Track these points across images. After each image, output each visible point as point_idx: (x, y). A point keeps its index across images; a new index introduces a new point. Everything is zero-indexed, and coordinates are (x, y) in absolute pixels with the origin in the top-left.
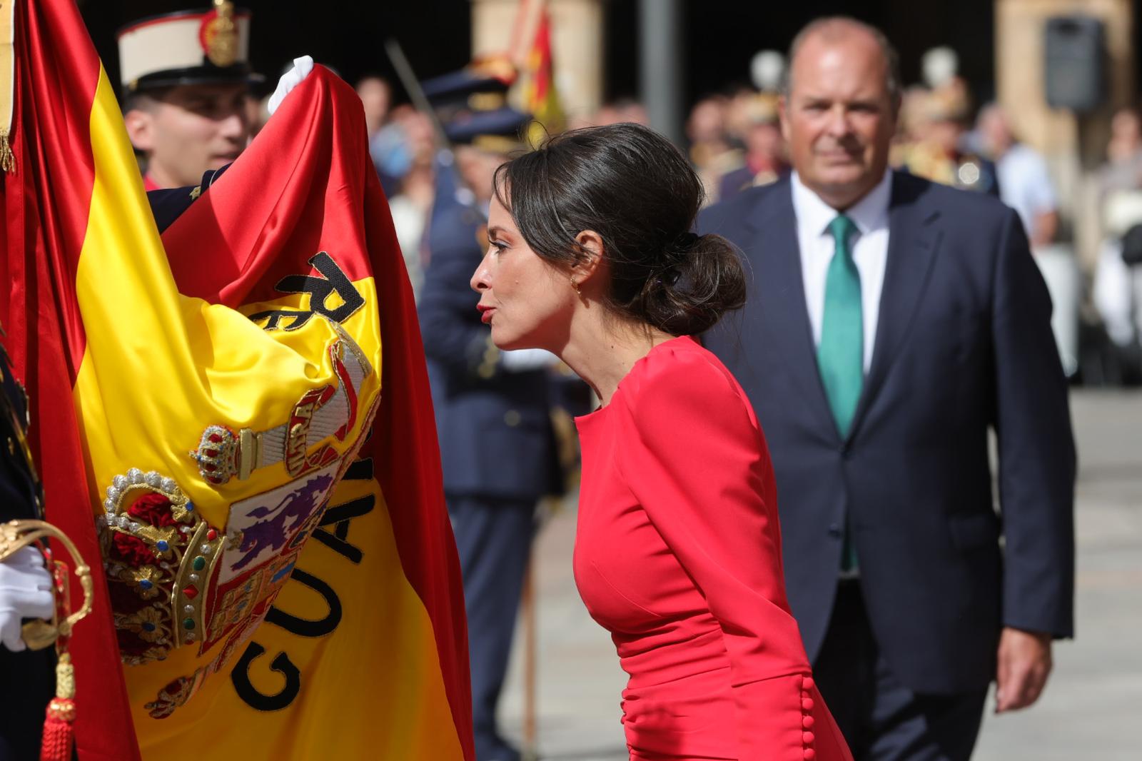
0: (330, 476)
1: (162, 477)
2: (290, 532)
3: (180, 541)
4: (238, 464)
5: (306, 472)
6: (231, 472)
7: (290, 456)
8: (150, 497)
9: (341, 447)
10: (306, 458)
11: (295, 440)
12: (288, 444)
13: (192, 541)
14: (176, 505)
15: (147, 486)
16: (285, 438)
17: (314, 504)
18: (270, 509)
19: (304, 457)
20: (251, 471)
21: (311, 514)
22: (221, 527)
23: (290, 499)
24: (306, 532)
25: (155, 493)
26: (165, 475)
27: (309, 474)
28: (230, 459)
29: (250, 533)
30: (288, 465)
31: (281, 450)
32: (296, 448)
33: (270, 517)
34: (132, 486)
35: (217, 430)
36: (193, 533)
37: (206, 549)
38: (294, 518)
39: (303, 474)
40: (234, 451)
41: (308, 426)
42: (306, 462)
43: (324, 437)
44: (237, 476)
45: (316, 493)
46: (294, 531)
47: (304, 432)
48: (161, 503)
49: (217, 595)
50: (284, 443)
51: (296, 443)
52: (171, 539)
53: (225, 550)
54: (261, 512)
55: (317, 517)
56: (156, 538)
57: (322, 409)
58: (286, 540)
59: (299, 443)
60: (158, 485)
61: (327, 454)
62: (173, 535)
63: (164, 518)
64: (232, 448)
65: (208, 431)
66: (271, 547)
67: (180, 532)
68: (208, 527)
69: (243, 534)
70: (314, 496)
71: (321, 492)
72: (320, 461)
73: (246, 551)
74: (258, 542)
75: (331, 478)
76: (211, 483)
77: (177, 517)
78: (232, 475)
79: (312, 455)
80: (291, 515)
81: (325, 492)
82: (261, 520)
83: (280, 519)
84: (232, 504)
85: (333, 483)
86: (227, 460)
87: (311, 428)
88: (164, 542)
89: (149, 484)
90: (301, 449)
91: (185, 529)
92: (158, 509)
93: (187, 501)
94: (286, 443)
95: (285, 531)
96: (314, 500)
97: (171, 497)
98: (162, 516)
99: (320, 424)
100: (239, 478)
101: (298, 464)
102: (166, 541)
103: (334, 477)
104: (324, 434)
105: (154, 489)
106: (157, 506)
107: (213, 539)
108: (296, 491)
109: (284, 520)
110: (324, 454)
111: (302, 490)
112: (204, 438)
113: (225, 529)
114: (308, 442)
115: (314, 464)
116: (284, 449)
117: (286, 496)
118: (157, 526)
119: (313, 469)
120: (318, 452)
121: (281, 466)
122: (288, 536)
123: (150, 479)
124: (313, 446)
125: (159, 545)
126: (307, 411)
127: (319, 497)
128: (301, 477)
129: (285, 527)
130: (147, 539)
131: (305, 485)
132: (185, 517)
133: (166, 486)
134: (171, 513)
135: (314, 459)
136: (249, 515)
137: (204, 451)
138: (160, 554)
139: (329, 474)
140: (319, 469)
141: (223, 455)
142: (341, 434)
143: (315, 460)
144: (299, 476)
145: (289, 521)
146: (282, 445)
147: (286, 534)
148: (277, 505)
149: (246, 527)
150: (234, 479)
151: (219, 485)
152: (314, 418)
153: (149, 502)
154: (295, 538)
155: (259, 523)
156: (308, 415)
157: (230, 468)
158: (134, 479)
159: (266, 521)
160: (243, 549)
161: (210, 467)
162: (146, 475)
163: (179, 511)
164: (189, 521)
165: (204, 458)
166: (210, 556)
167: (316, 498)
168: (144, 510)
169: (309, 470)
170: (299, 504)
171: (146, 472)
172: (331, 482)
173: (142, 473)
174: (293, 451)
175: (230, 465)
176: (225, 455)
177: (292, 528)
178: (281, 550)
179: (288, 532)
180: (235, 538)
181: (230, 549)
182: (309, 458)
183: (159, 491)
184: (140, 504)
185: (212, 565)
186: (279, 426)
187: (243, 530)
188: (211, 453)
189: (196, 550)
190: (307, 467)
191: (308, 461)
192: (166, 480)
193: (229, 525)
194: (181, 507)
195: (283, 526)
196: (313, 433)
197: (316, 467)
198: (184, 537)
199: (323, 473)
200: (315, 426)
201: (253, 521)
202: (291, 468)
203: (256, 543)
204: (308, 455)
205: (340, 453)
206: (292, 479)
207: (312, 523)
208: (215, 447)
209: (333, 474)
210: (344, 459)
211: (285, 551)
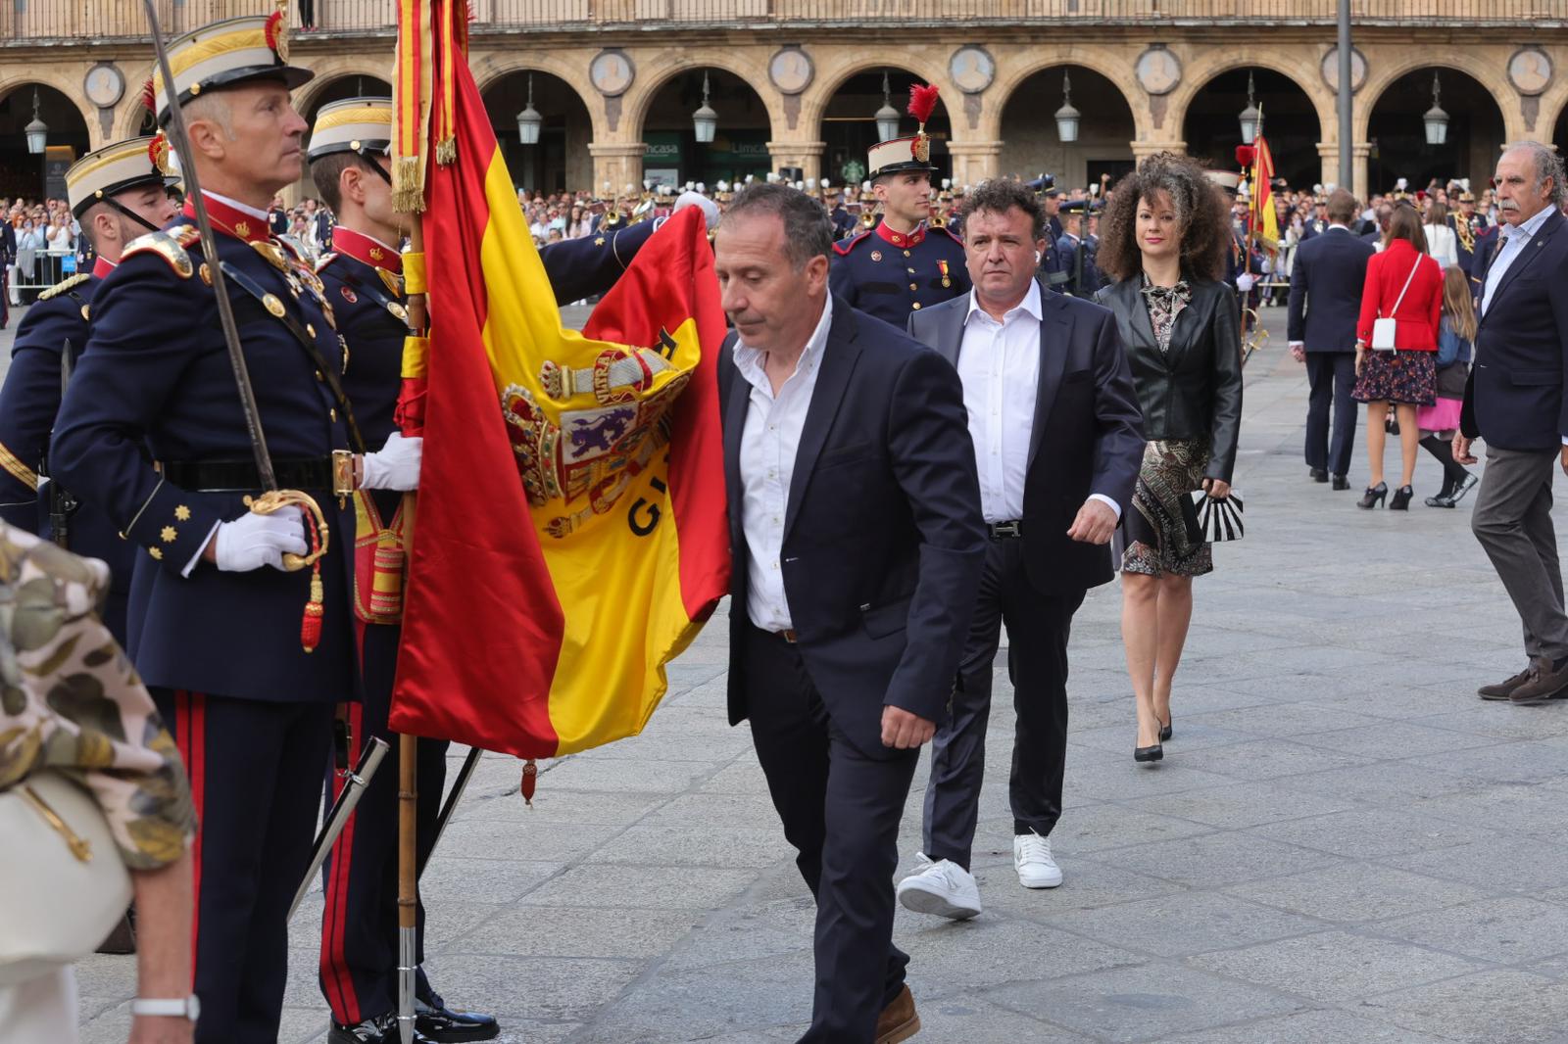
1: (526, 391)
2: (612, 441)
3: (537, 430)
4: (562, 386)
5: (612, 403)
6: (558, 391)
7: (596, 389)
8: (521, 402)
9: (638, 395)
10: (611, 394)
11: (598, 379)
12: (594, 380)
13: (542, 431)
14: (533, 408)
15: (519, 395)
17: (626, 426)
18: (590, 422)
19: (607, 393)
20: (571, 394)
21: (626, 432)
22: (556, 425)
23: (603, 420)
24: (628, 444)
25: (522, 399)
27: (614, 405)
28: (556, 382)
29: (579, 435)
30: (596, 396)
32: (600, 385)
33: (592, 427)
35: (548, 363)
36: (542, 426)
37: (549, 438)
38: (612, 433)
39: (609, 403)
40: (558, 378)
41: (607, 371)
42: (610, 397)
44: (562, 394)
45: (624, 420)
46: (614, 441)
47: (606, 375)
49: (564, 471)
51: (599, 381)
53: (564, 441)
54: (582, 422)
55: (635, 436)
56: (526, 427)
58: (608, 444)
59: (603, 382)
61: (629, 397)
62: (533, 427)
64: (557, 375)
65: (543, 363)
66: (599, 447)
67: (535, 425)
68: (549, 423)
69: (573, 434)
70: (624, 424)
71: (628, 420)
72: (622, 399)
73: (579, 445)
74: (588, 442)
75: (635, 413)
78: (559, 393)
79: (615, 393)
80: (608, 429)
81: (632, 423)
82: (585, 427)
83: (600, 430)
84: (561, 412)
85: (639, 417)
90: (604, 386)
91: (538, 423)
92: (525, 409)
93: (538, 406)
95: (607, 440)
97: (530, 403)
98: (527, 414)
101: (604, 396)
103: (637, 413)
106: (524, 407)
107: (552, 431)
108: (607, 415)
109: (603, 431)
110: (624, 395)
111: (611, 415)
113: (559, 427)
115: (617, 399)
117: (600, 416)
118: (525, 420)
119: (616, 402)
123: (521, 391)
124: (615, 387)
126: (605, 361)
127: (630, 425)
128: (609, 406)
129: (606, 437)
130: (522, 427)
131: (614, 411)
132: (538, 415)
133: (528, 396)
134: (531, 412)
136: (574, 422)
137: (542, 375)
139: (632, 410)
140: (621, 404)
141: (552, 379)
142: (638, 387)
144: (606, 405)
145: (608, 434)
148: (594, 420)
149: (574, 430)
150: (562, 397)
151: (552, 396)
153: (520, 404)
154: (619, 445)
155: (583, 429)
156: (607, 364)
157: (557, 388)
158: (514, 390)
159: (588, 429)
160: (575, 443)
162: (518, 387)
164: (539, 418)
165: (543, 380)
166: (552, 441)
168: (519, 409)
170: (613, 423)
172: (635, 417)
174: (597, 386)
177: (612, 438)
178: (609, 450)
179: (610, 442)
180: (569, 435)
183: (525, 398)
185: (554, 448)
188: (547, 377)
189: (544, 438)
190: (610, 400)
191: (612, 397)
192: (528, 393)
193: (562, 425)
195: (604, 435)
197: (618, 401)
198: (538, 428)
199: (628, 407)
201: (577, 427)
202: (599, 398)
203: (586, 443)
206: (600, 405)
207: (631, 439)
208: (547, 373)
209: (636, 410)
210: (641, 403)
211: (613, 453)
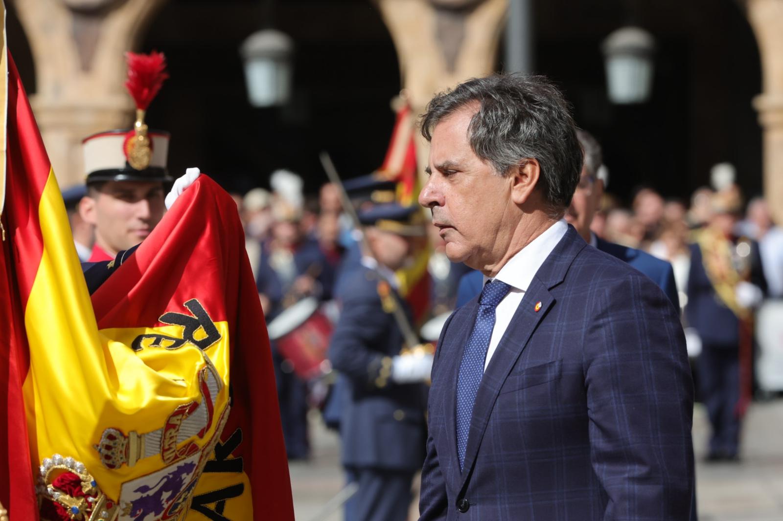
0: (194, 463)
1: (75, 461)
2: (167, 503)
3: (87, 508)
4: (127, 454)
5: (176, 460)
6: (122, 461)
7: (164, 450)
8: (67, 475)
9: (201, 443)
10: (176, 451)
11: (168, 440)
12: (164, 442)
13: (95, 508)
14: (85, 482)
15: (65, 468)
16: (161, 438)
17: (184, 482)
18: (151, 487)
19: (174, 451)
20: (137, 461)
21: (182, 490)
22: (115, 499)
23: (165, 480)
24: (179, 503)
25: (70, 472)
26: (77, 460)
27: (178, 462)
28: (121, 452)
29: (137, 504)
30: (163, 457)
31: (158, 446)
32: (169, 445)
33: (151, 493)
34: (56, 467)
35: (113, 432)
36: (96, 502)
37: (105, 515)
38: (169, 494)
39: (173, 462)
40: (125, 447)
41: (178, 430)
42: (176, 455)
43: (189, 437)
44: (127, 463)
45: (184, 476)
46: (170, 502)
47: (175, 434)
48: (74, 479)
50: (160, 441)
51: (169, 441)
52: (80, 507)
53: (119, 516)
54: (144, 489)
55: (187, 493)
56: (71, 504)
57: (189, 418)
58: (164, 509)
59: (171, 441)
60: (72, 467)
61: (192, 448)
62: (82, 503)
63: (76, 490)
64: (123, 445)
65: (106, 432)
66: (152, 514)
67: (87, 501)
68: (107, 498)
69: (132, 505)
70: (183, 478)
71: (188, 474)
72: (186, 453)
73: (135, 516)
74: (143, 510)
75: (195, 465)
76: (108, 468)
77: (85, 490)
78: (123, 463)
79: (180, 449)
80: (167, 491)
81: (191, 474)
82: (145, 495)
83: (159, 494)
84: (123, 484)
85: (197, 468)
86: (119, 453)
87: (180, 431)
88: (76, 508)
89: (67, 466)
90: (173, 446)
91: (91, 499)
92: (72, 484)
93: (92, 480)
94: (162, 442)
95: (163, 502)
96: (183, 481)
97: (81, 476)
98: (75, 488)
99: (186, 428)
100: (128, 465)
101: (170, 455)
102: (78, 507)
103: (197, 464)
104: (189, 435)
105: (70, 469)
106: (72, 481)
107: (109, 507)
108: (169, 474)
109: (161, 494)
110: (189, 448)
111: (174, 473)
112: (103, 437)
113: (119, 501)
114: (178, 441)
115: (182, 455)
116: (160, 445)
117: (161, 477)
118: (72, 496)
119: (180, 458)
120: (184, 446)
121: (158, 457)
122: (166, 506)
123: (68, 462)
124: (181, 443)
125: (73, 509)
126: (178, 420)
127: (187, 478)
128: (173, 464)
129: (163, 500)
130: (65, 505)
131: (176, 469)
132: (90, 491)
133: (78, 468)
134: (81, 487)
135: (182, 451)
136: (136, 491)
137: (103, 445)
138: (73, 516)
139: (192, 462)
140: (185, 458)
141: (116, 449)
142: (201, 435)
143: (182, 453)
144: (171, 463)
145: (166, 495)
146: (159, 443)
147: (163, 504)
148: (156, 484)
149: (134, 500)
150: (125, 466)
151: (113, 470)
152: (182, 424)
153: (65, 478)
154: (171, 508)
155: (143, 496)
156: (178, 423)
157: (121, 458)
158: (56, 462)
159: (148, 495)
160: (133, 515)
161: (107, 457)
162: (64, 460)
163: (86, 487)
164: (93, 494)
165: (103, 450)
166: (107, 518)
167: (184, 479)
168: (63, 484)
169: (178, 459)
170: (173, 484)
171: (65, 457)
172: (195, 467)
173: (62, 458)
174: (167, 447)
175: (121, 456)
176: (118, 449)
177: (168, 500)
178: (160, 516)
179: (165, 503)
180: (126, 508)
181: (123, 515)
182: (178, 451)
183: (74, 471)
184: (60, 480)
186: (157, 430)
187: (132, 502)
188: (108, 447)
190: (176, 457)
191: (178, 453)
192: (78, 464)
193: (121, 499)
194: (88, 484)
195: (162, 499)
196: (182, 434)
197: (183, 457)
198: (90, 505)
199: (188, 460)
200: (182, 430)
201: (139, 495)
202: (165, 458)
203: (142, 511)
204: (178, 449)
205: (200, 447)
206: (165, 465)
207: (183, 497)
208: (111, 443)
209: (196, 462)
210: (203, 451)
211: (164, 517)
